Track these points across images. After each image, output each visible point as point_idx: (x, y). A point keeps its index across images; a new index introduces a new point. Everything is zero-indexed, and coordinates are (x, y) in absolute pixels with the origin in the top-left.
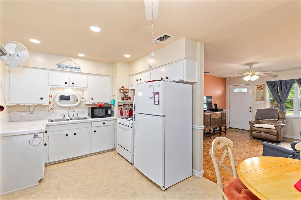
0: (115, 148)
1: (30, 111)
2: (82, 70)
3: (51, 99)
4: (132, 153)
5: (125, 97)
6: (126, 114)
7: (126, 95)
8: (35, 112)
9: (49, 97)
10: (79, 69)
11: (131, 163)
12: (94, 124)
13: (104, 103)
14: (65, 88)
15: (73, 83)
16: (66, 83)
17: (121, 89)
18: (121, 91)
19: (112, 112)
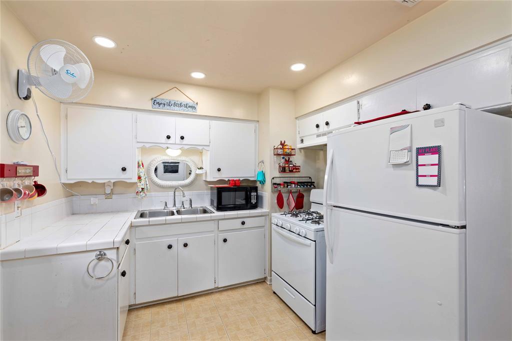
0: (265, 278)
1: (105, 194)
2: (200, 111)
3: (141, 170)
4: (315, 306)
5: (287, 165)
6: (289, 204)
7: (288, 162)
8: (114, 197)
9: (139, 166)
10: (193, 107)
11: (314, 330)
12: (224, 225)
13: (241, 179)
14: (167, 148)
15: (182, 138)
16: (168, 137)
17: (279, 147)
18: (280, 152)
19: (259, 198)
